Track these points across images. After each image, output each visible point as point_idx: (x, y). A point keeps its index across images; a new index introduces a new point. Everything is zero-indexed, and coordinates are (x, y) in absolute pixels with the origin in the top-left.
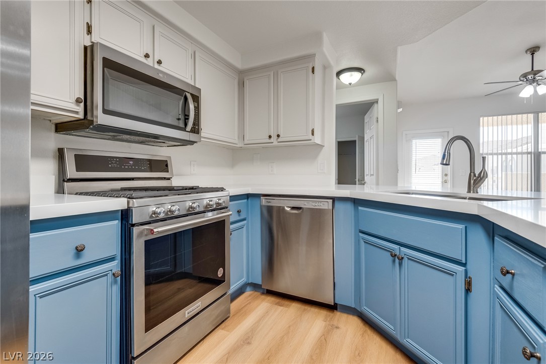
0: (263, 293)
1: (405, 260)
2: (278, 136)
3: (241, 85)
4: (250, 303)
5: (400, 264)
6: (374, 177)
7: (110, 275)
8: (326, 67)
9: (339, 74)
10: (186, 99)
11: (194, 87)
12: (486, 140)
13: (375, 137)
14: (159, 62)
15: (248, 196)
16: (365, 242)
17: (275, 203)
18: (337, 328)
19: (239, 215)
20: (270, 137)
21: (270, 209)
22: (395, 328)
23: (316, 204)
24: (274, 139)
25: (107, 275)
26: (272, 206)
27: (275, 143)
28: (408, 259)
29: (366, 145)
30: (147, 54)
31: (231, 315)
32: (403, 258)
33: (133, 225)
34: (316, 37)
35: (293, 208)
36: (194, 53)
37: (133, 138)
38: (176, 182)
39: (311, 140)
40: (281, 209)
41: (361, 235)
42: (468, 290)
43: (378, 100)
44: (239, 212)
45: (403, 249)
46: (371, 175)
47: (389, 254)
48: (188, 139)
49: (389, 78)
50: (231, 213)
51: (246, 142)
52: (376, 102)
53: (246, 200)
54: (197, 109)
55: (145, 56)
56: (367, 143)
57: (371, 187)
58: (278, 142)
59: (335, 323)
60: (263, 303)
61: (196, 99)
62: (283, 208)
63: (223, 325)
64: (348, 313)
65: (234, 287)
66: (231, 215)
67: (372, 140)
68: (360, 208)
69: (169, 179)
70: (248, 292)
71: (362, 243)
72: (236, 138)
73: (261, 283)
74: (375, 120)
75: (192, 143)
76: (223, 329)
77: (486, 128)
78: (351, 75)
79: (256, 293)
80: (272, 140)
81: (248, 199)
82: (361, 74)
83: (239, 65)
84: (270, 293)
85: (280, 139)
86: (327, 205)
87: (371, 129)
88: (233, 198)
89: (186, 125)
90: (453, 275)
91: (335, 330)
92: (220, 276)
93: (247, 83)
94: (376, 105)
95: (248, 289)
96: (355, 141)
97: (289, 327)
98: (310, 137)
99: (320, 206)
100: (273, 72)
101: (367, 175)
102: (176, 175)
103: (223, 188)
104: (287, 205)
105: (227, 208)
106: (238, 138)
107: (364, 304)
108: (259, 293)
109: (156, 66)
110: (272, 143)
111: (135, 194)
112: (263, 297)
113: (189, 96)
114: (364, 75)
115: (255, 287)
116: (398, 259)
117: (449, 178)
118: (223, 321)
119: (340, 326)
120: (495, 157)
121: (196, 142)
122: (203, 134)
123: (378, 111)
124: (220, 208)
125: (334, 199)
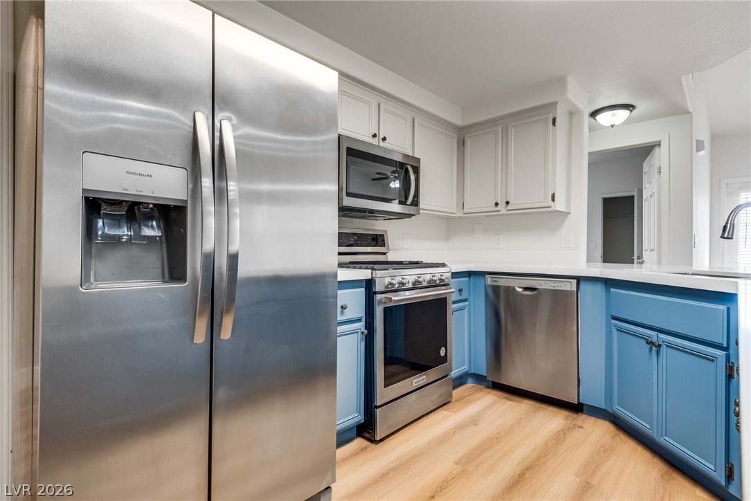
0: (488, 387)
1: (664, 347)
2: (507, 203)
3: (462, 143)
4: (473, 393)
5: (658, 353)
6: (655, 253)
7: (359, 333)
8: (573, 113)
9: (594, 114)
10: (407, 171)
11: (413, 157)
13: (656, 195)
14: (384, 139)
15: (470, 274)
16: (618, 330)
17: (503, 282)
18: (581, 427)
19: (461, 295)
20: (497, 204)
21: (496, 289)
22: (651, 426)
23: (556, 285)
24: (502, 207)
25: (357, 332)
26: (499, 286)
27: (504, 211)
28: (667, 346)
29: (645, 204)
30: (375, 134)
31: (453, 400)
32: (660, 346)
33: (376, 293)
34: (559, 82)
35: (526, 289)
36: (413, 119)
37: (354, 214)
38: (391, 257)
39: (551, 207)
40: (510, 290)
41: (613, 321)
42: (730, 376)
43: (660, 142)
44: (460, 290)
45: (661, 335)
46: (652, 250)
47: (645, 341)
48: (408, 212)
50: (454, 290)
51: (466, 210)
52: (659, 144)
53: (468, 279)
54: (417, 180)
55: (373, 136)
56: (647, 202)
58: (507, 210)
59: (579, 423)
60: (489, 396)
61: (416, 170)
62: (514, 288)
63: (445, 407)
64: (597, 417)
65: (455, 373)
66: (453, 292)
67: (653, 198)
68: (612, 290)
69: (384, 254)
70: (470, 384)
71: (615, 331)
72: (455, 206)
73: (485, 374)
74: (656, 171)
75: (410, 216)
76: (446, 410)
78: (614, 115)
79: (479, 386)
80: (499, 208)
81: (469, 277)
82: (629, 112)
83: (459, 122)
84: (497, 386)
85: (509, 207)
86: (570, 286)
87: (651, 183)
88: (455, 275)
89: (406, 198)
90: (713, 361)
91: (577, 429)
92: (442, 355)
93: (468, 142)
94: (657, 149)
95: (470, 380)
96: (633, 196)
97: (521, 419)
98: (550, 202)
99: (561, 286)
100: (500, 127)
101: (646, 250)
102: (392, 250)
103: (444, 264)
104: (518, 285)
105: (448, 285)
106: (457, 206)
107: (616, 403)
108: (483, 387)
109: (382, 144)
110: (500, 211)
111: (376, 266)
112: (488, 390)
113: (409, 168)
114: (634, 112)
115: (479, 379)
116: (655, 346)
118: (445, 404)
121: (414, 215)
122: (421, 206)
123: (661, 157)
124: (442, 284)
125: (579, 279)
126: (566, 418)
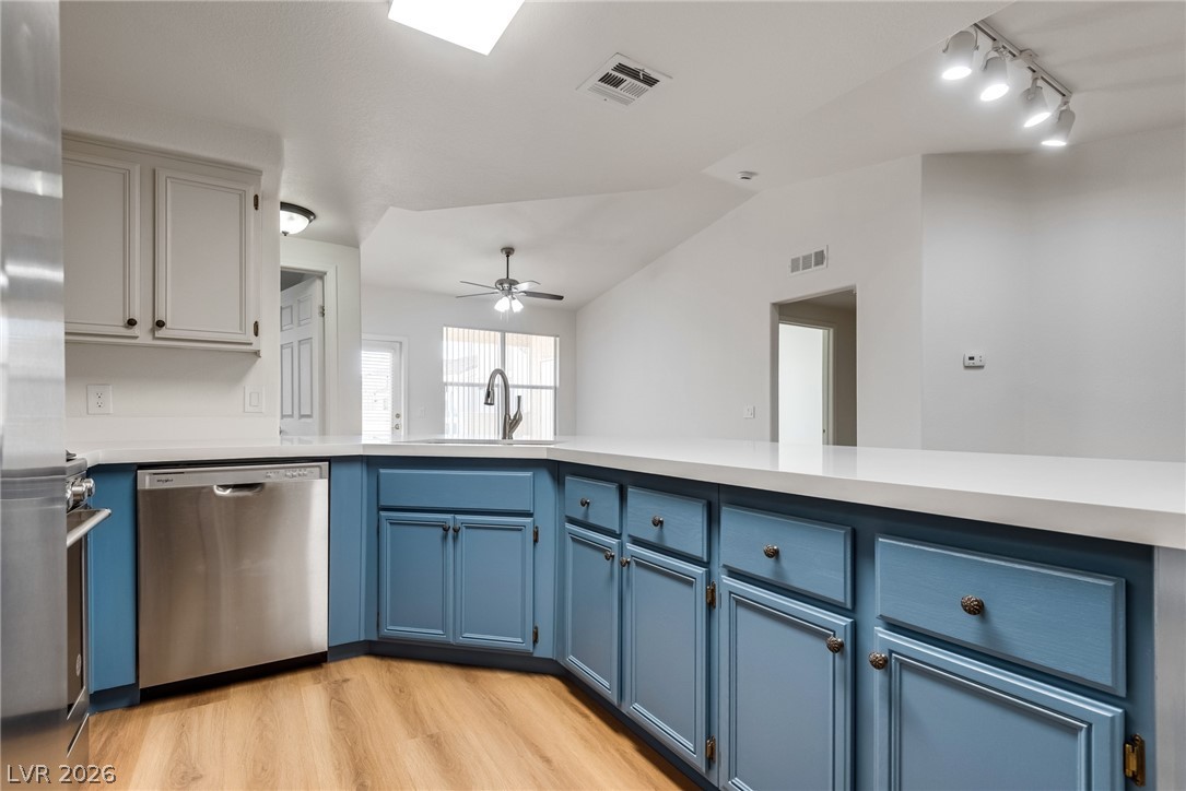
0: (131, 706)
1: (463, 530)
2: (159, 324)
5: (455, 538)
6: (313, 421)
12: (450, 357)
13: (314, 342)
16: (391, 523)
18: (346, 681)
20: (131, 323)
22: (444, 631)
23: (295, 474)
27: (148, 340)
28: (468, 527)
32: (458, 529)
35: (236, 488)
39: (251, 344)
41: (382, 513)
42: (536, 541)
43: (325, 273)
45: (459, 517)
47: (437, 529)
49: (349, 242)
52: (321, 276)
56: (288, 350)
57: (300, 440)
58: (155, 338)
59: (338, 677)
60: (154, 718)
62: (209, 491)
64: (347, 658)
67: (306, 346)
68: (382, 471)
71: (387, 525)
74: (317, 311)
77: (450, 342)
80: (136, 331)
82: (308, 221)
85: (161, 333)
86: (319, 472)
87: (299, 325)
90: (521, 530)
91: (345, 685)
94: (320, 281)
99: (305, 475)
101: (286, 416)
104: (218, 484)
107: (388, 624)
110: (136, 337)
112: (142, 711)
114: (313, 223)
116: (451, 533)
117: (402, 421)
119: (347, 677)
120: (461, 388)
123: (325, 294)
125: (329, 461)
126: (317, 681)
